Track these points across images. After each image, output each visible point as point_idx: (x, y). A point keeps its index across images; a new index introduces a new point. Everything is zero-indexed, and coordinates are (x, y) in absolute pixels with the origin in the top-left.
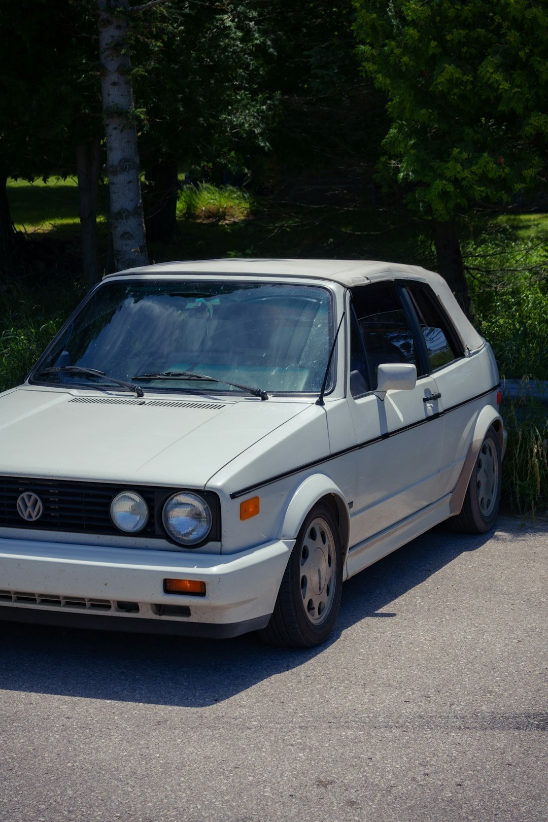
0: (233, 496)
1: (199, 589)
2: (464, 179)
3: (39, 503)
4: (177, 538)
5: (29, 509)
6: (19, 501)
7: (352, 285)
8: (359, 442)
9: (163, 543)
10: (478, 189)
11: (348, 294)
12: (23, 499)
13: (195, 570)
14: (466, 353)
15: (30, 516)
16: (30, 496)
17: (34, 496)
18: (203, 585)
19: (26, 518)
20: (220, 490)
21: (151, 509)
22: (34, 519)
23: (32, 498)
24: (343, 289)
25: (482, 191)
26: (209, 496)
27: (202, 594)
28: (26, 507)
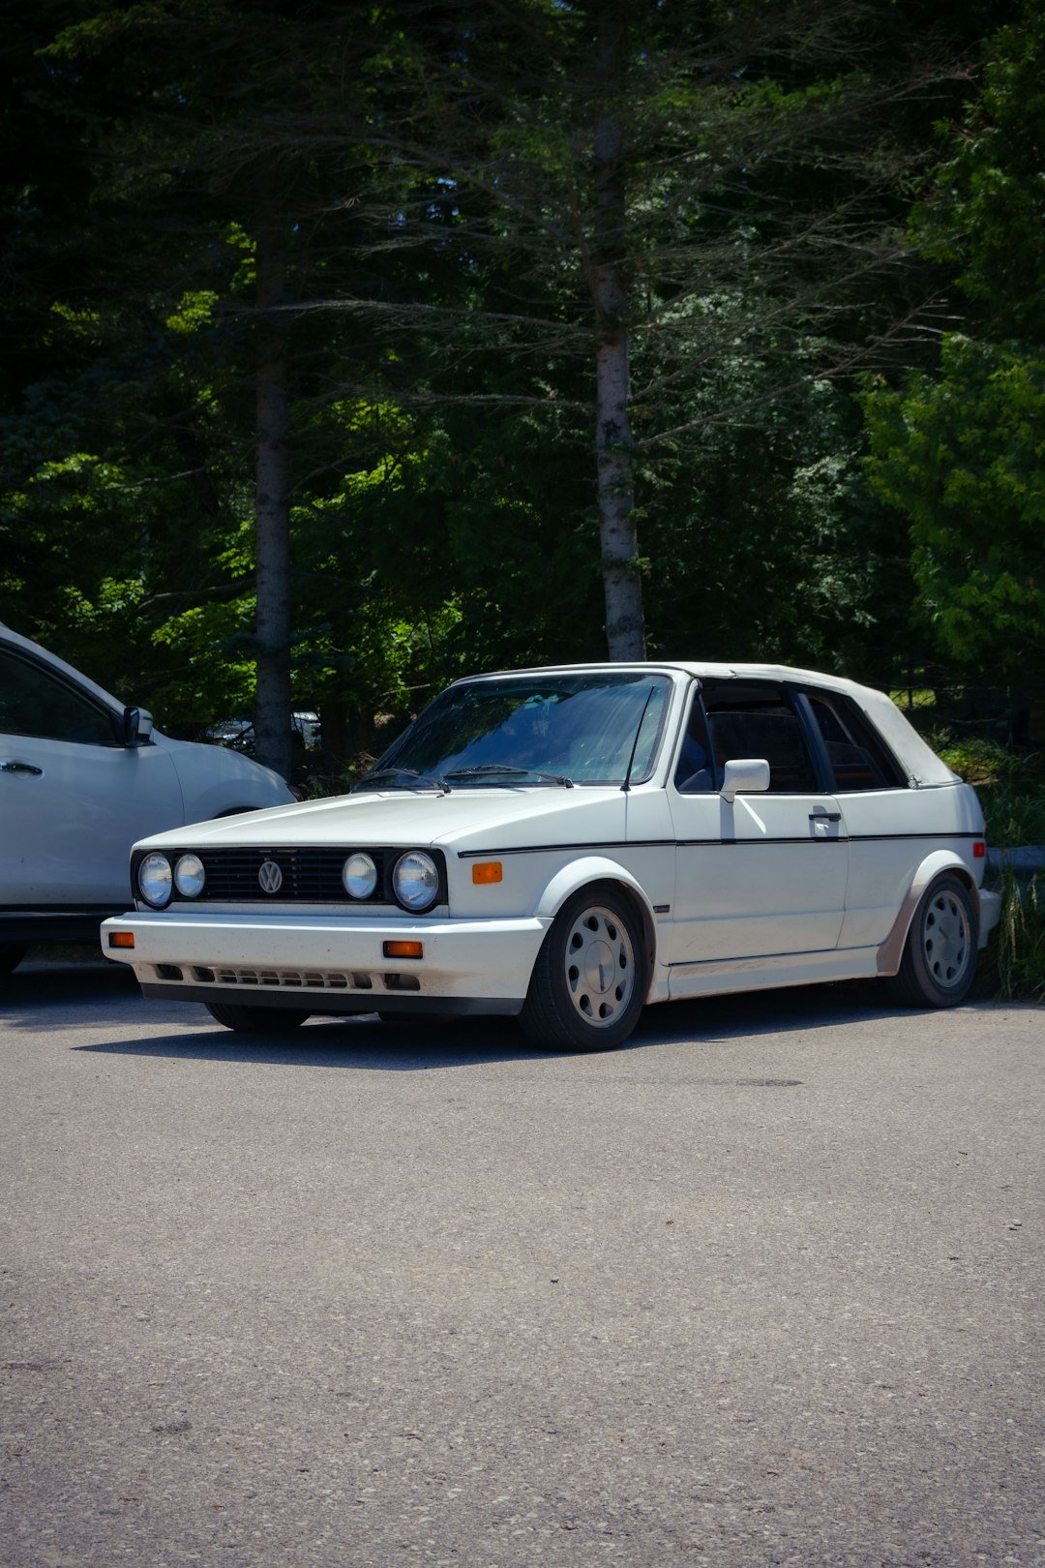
0: (461, 855)
1: (415, 950)
2: (982, 605)
3: (279, 873)
4: (406, 903)
5: (270, 880)
6: (261, 873)
7: (704, 675)
8: (679, 838)
9: (393, 909)
10: (1002, 616)
11: (695, 683)
12: (264, 869)
13: (414, 930)
14: (912, 783)
15: (271, 889)
16: (270, 866)
17: (275, 865)
18: (420, 945)
19: (266, 889)
20: (445, 847)
21: (380, 870)
22: (274, 891)
23: (272, 868)
24: (688, 678)
25: (1006, 619)
26: (436, 855)
27: (419, 957)
28: (267, 878)
